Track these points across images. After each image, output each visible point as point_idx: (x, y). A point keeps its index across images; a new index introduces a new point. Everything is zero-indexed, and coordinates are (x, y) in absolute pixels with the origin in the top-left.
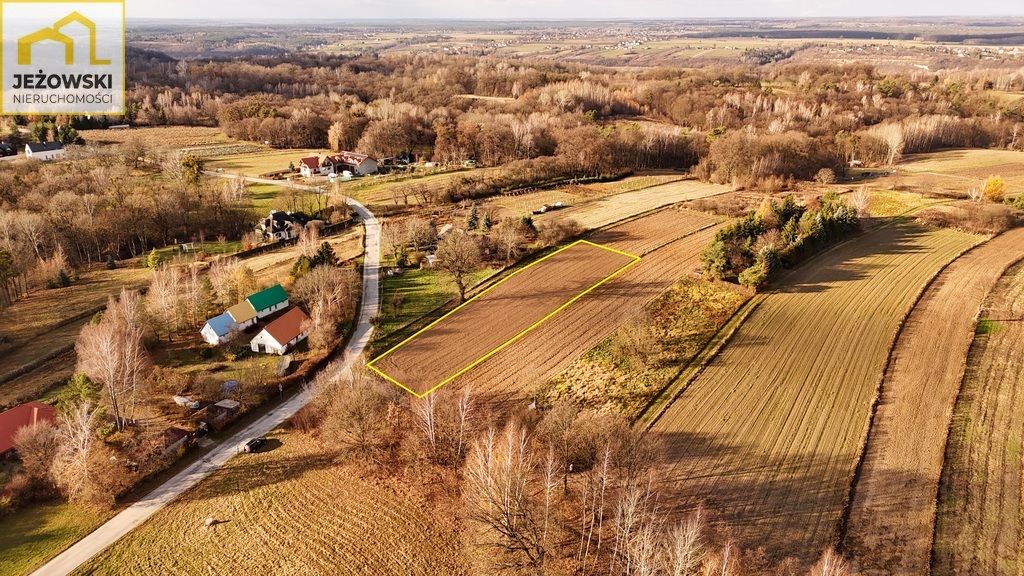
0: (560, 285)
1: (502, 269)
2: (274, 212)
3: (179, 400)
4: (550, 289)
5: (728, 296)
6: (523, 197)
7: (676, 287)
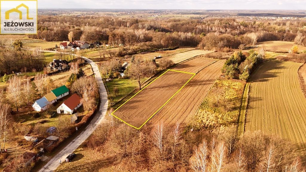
1: (150, 77)
2: (55, 60)
3: (27, 138)
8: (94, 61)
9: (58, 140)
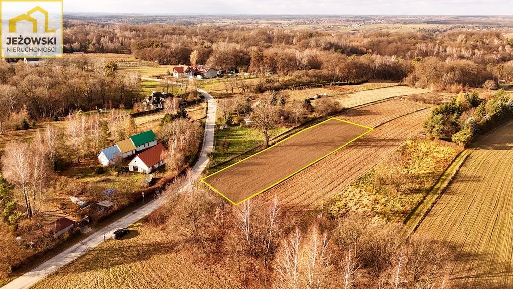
0: (330, 138)
1: (292, 128)
2: (154, 92)
3: (73, 199)
4: (325, 141)
5: (446, 150)
6: (302, 91)
7: (409, 142)
8: (215, 98)
9: (111, 207)
